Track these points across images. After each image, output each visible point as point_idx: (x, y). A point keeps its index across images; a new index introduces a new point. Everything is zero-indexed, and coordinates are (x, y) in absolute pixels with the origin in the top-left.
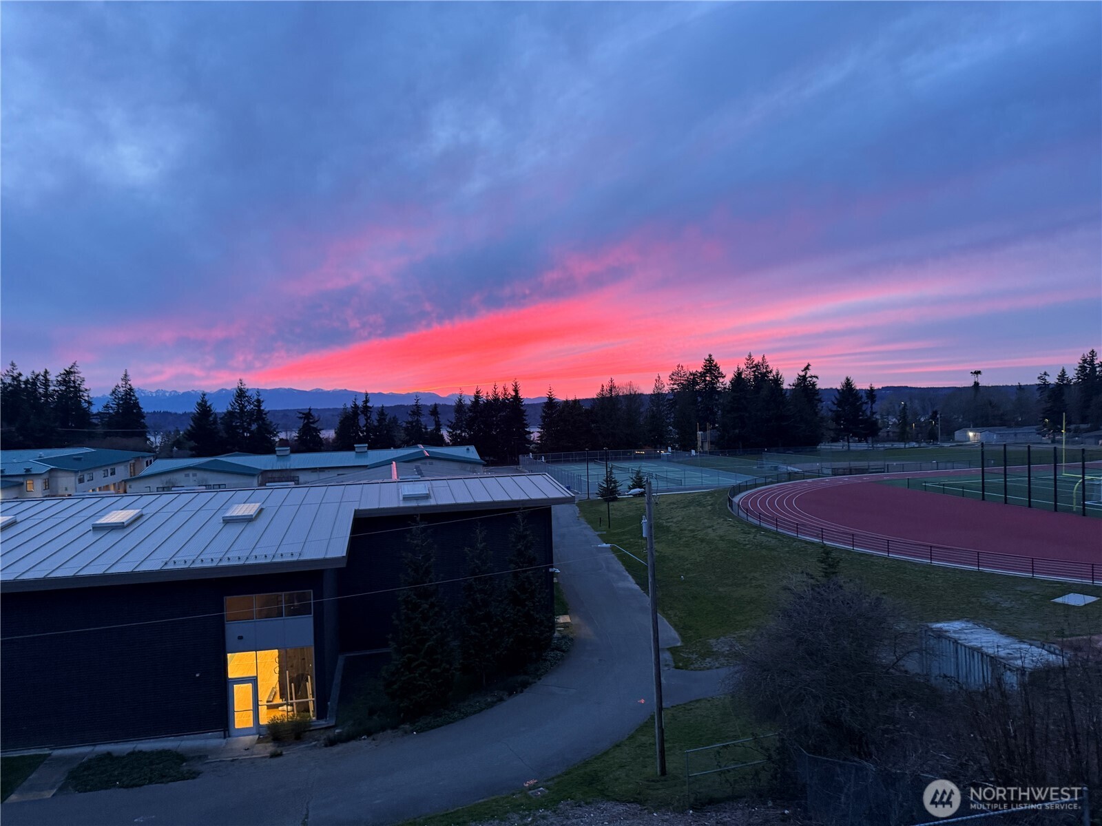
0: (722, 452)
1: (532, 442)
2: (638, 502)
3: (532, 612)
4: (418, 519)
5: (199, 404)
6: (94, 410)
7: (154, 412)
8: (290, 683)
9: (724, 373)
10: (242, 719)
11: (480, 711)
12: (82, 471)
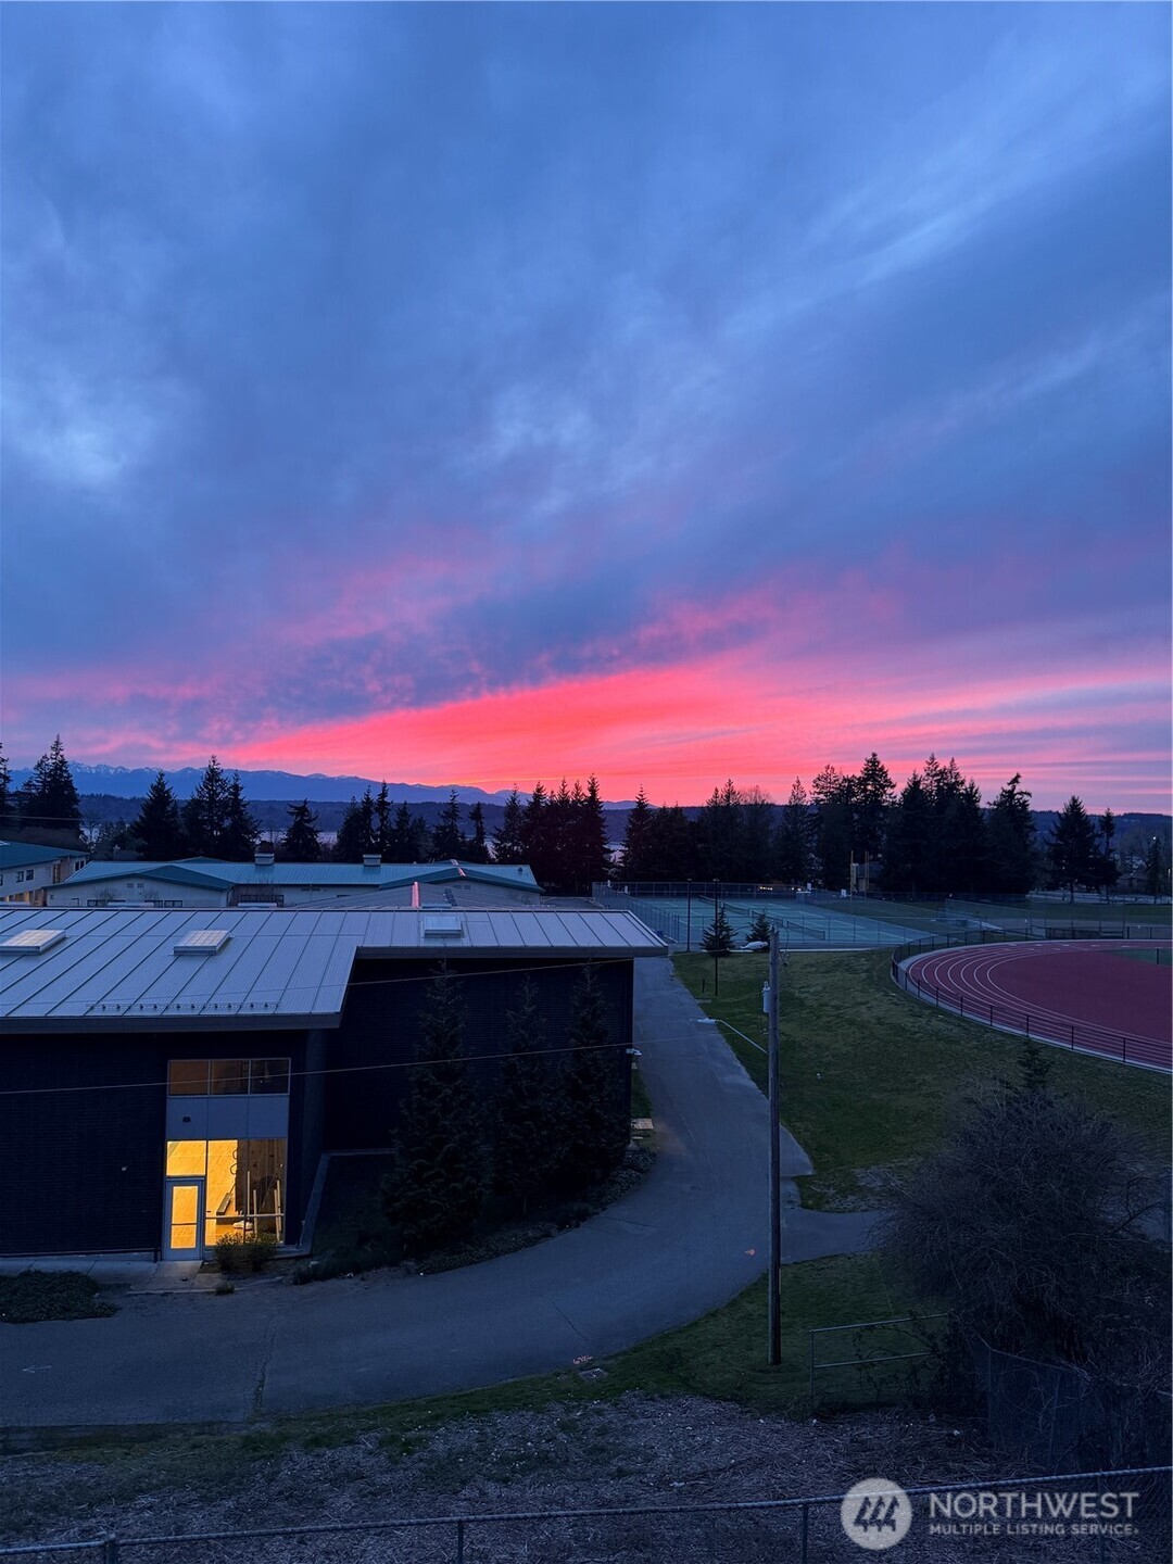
0: (885, 895)
1: (611, 865)
2: (759, 961)
3: (598, 1111)
4: (444, 965)
5: (154, 788)
6: (11, 788)
8: (250, 1190)
9: (894, 781)
10: (181, 1237)
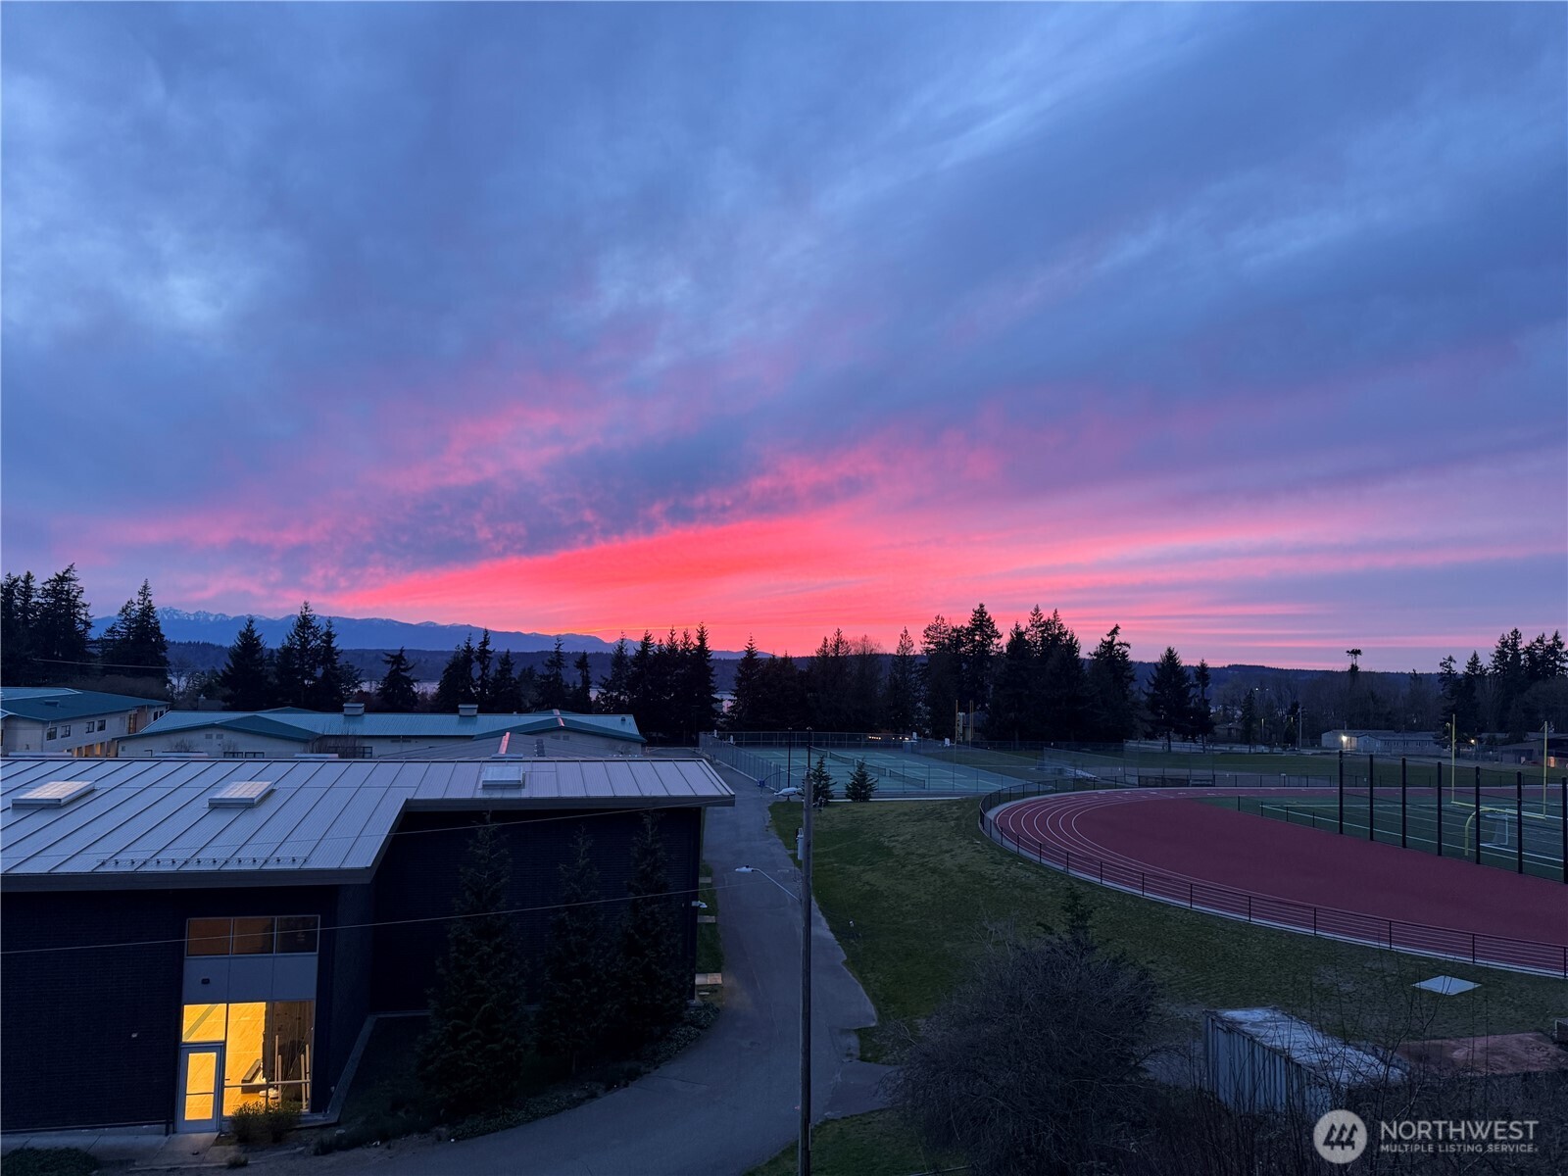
0: (990, 745)
1: (719, 716)
2: (856, 810)
3: (654, 967)
4: (488, 817)
5: (242, 635)
6: (94, 634)
7: (190, 642)
9: (1000, 632)
10: (197, 1105)
11: (557, 1112)
12: (53, 722)
